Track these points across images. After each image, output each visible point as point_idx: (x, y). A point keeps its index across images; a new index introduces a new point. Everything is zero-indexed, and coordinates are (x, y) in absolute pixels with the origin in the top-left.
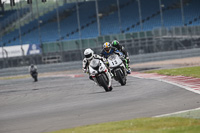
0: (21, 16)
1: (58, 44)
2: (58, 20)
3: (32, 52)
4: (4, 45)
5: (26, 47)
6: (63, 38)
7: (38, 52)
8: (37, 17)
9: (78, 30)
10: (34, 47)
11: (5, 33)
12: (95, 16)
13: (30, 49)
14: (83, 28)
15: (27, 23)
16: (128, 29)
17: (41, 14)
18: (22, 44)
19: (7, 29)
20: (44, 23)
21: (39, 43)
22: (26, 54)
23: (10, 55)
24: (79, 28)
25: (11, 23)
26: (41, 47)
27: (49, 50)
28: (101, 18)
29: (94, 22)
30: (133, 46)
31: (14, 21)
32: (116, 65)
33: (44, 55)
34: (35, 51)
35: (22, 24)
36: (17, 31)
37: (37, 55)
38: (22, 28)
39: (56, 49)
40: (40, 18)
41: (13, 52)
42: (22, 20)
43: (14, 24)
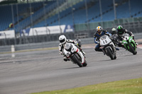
0: (60, 5)
1: (86, 25)
2: (86, 8)
3: (67, 31)
4: (48, 25)
5: (63, 27)
6: (89, 21)
7: (72, 30)
8: (71, 6)
9: (100, 15)
10: (69, 27)
11: (48, 17)
12: (112, 5)
13: (66, 28)
14: (103, 13)
15: (64, 9)
16: (136, 15)
17: (74, 4)
18: (60, 25)
19: (50, 14)
20: (76, 10)
21: (73, 24)
22: (63, 32)
23: (52, 33)
24: (101, 13)
25: (52, 10)
26: (74, 27)
27: (79, 29)
28: (116, 7)
29: (112, 9)
30: (139, 27)
31: (55, 8)
32: (106, 44)
33: (76, 32)
34: (70, 30)
35: (61, 11)
36: (56, 15)
37: (71, 32)
38: (60, 13)
39: (85, 28)
40: (74, 6)
41: (54, 31)
42: (60, 7)
43: (55, 10)
